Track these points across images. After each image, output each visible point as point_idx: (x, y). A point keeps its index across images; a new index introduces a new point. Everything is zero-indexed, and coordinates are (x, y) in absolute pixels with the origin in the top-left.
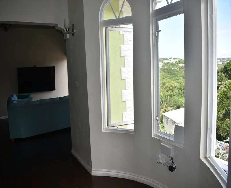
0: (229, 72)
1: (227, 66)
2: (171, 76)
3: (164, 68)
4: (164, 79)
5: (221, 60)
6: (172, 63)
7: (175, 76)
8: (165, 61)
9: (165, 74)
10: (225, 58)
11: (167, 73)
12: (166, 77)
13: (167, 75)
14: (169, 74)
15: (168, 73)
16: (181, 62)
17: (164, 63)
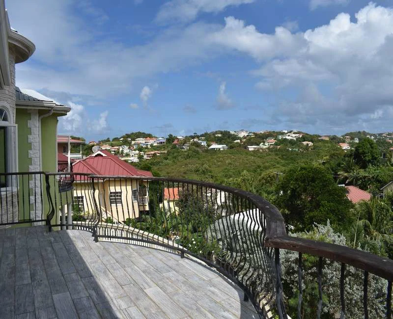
0: (363, 157)
1: (359, 147)
2: (287, 162)
3: (277, 148)
4: (274, 166)
5: (376, 136)
6: (291, 140)
7: (293, 161)
8: (280, 137)
9: (277, 158)
10: (382, 134)
11: (280, 156)
12: (278, 163)
13: (279, 159)
14: (283, 159)
15: (282, 156)
16: (306, 139)
17: (279, 140)
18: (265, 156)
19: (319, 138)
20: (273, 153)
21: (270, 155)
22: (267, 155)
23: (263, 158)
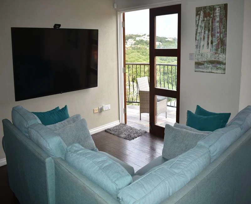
3: (137, 47)
4: (137, 60)
8: (138, 39)
9: (139, 54)
11: (141, 53)
12: (140, 58)
13: (141, 55)
14: (143, 55)
15: (143, 53)
17: (137, 41)
18: (130, 53)
19: (166, 40)
20: (136, 51)
21: (133, 52)
22: (132, 53)
23: (129, 55)
